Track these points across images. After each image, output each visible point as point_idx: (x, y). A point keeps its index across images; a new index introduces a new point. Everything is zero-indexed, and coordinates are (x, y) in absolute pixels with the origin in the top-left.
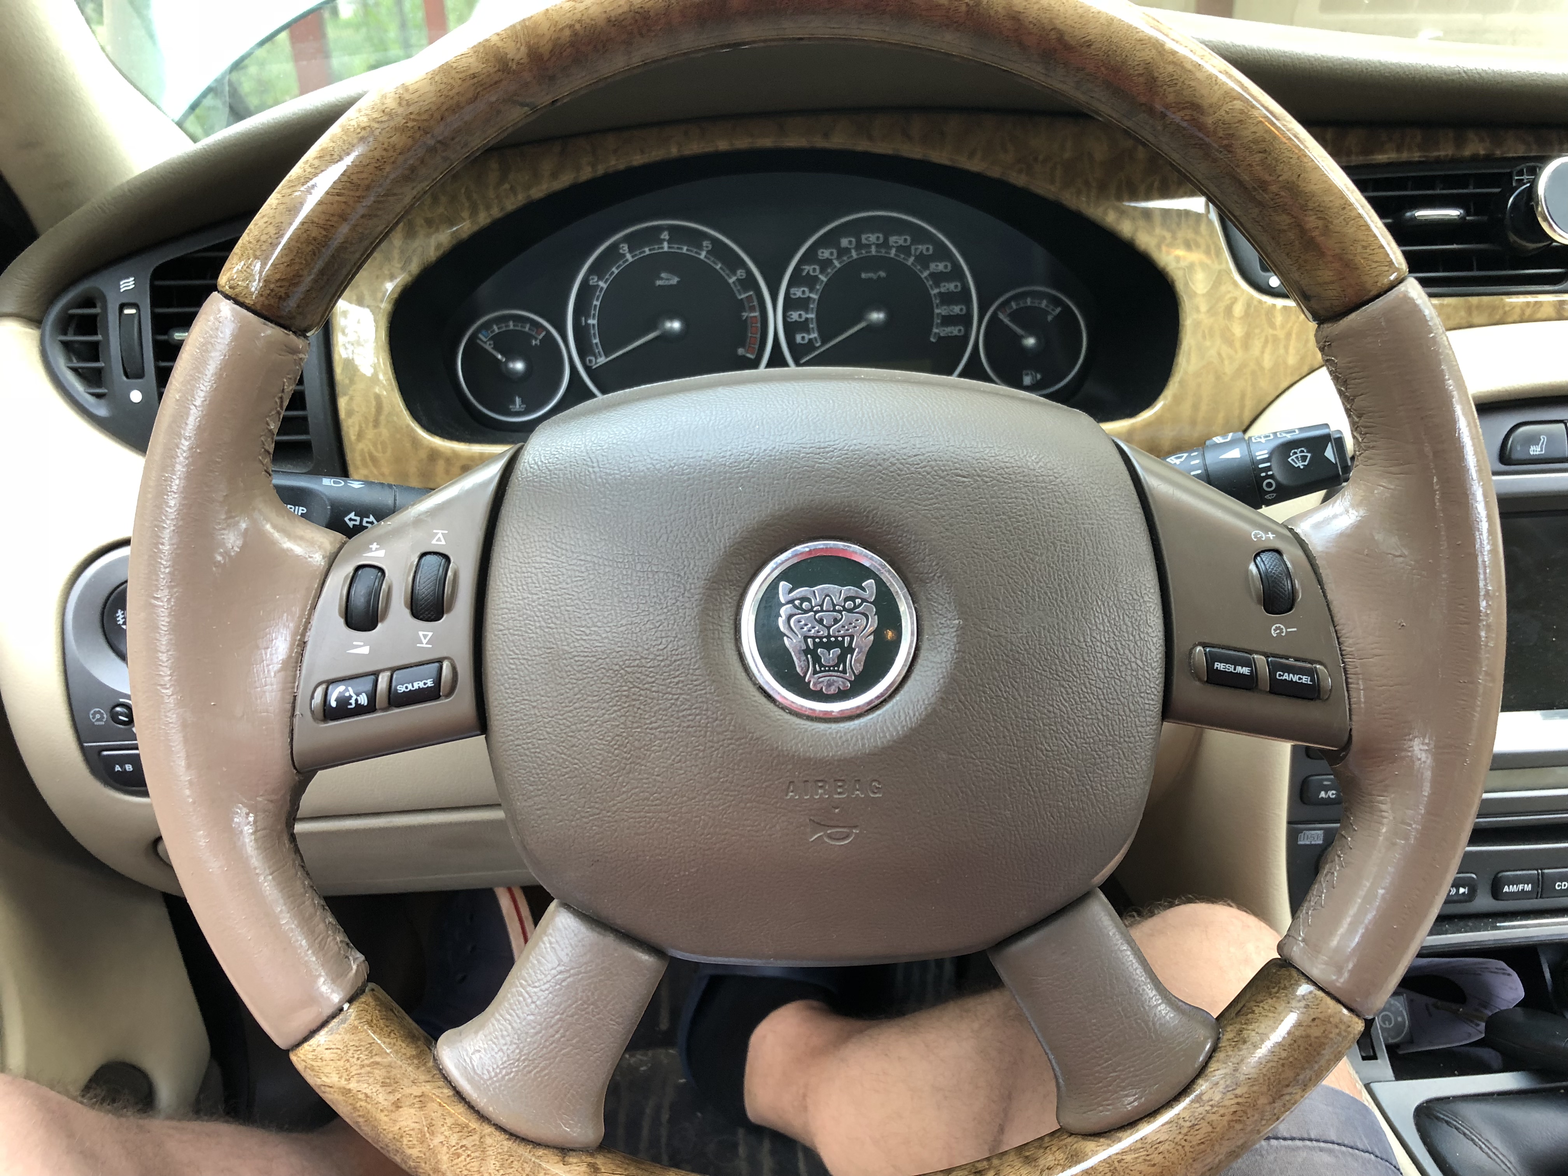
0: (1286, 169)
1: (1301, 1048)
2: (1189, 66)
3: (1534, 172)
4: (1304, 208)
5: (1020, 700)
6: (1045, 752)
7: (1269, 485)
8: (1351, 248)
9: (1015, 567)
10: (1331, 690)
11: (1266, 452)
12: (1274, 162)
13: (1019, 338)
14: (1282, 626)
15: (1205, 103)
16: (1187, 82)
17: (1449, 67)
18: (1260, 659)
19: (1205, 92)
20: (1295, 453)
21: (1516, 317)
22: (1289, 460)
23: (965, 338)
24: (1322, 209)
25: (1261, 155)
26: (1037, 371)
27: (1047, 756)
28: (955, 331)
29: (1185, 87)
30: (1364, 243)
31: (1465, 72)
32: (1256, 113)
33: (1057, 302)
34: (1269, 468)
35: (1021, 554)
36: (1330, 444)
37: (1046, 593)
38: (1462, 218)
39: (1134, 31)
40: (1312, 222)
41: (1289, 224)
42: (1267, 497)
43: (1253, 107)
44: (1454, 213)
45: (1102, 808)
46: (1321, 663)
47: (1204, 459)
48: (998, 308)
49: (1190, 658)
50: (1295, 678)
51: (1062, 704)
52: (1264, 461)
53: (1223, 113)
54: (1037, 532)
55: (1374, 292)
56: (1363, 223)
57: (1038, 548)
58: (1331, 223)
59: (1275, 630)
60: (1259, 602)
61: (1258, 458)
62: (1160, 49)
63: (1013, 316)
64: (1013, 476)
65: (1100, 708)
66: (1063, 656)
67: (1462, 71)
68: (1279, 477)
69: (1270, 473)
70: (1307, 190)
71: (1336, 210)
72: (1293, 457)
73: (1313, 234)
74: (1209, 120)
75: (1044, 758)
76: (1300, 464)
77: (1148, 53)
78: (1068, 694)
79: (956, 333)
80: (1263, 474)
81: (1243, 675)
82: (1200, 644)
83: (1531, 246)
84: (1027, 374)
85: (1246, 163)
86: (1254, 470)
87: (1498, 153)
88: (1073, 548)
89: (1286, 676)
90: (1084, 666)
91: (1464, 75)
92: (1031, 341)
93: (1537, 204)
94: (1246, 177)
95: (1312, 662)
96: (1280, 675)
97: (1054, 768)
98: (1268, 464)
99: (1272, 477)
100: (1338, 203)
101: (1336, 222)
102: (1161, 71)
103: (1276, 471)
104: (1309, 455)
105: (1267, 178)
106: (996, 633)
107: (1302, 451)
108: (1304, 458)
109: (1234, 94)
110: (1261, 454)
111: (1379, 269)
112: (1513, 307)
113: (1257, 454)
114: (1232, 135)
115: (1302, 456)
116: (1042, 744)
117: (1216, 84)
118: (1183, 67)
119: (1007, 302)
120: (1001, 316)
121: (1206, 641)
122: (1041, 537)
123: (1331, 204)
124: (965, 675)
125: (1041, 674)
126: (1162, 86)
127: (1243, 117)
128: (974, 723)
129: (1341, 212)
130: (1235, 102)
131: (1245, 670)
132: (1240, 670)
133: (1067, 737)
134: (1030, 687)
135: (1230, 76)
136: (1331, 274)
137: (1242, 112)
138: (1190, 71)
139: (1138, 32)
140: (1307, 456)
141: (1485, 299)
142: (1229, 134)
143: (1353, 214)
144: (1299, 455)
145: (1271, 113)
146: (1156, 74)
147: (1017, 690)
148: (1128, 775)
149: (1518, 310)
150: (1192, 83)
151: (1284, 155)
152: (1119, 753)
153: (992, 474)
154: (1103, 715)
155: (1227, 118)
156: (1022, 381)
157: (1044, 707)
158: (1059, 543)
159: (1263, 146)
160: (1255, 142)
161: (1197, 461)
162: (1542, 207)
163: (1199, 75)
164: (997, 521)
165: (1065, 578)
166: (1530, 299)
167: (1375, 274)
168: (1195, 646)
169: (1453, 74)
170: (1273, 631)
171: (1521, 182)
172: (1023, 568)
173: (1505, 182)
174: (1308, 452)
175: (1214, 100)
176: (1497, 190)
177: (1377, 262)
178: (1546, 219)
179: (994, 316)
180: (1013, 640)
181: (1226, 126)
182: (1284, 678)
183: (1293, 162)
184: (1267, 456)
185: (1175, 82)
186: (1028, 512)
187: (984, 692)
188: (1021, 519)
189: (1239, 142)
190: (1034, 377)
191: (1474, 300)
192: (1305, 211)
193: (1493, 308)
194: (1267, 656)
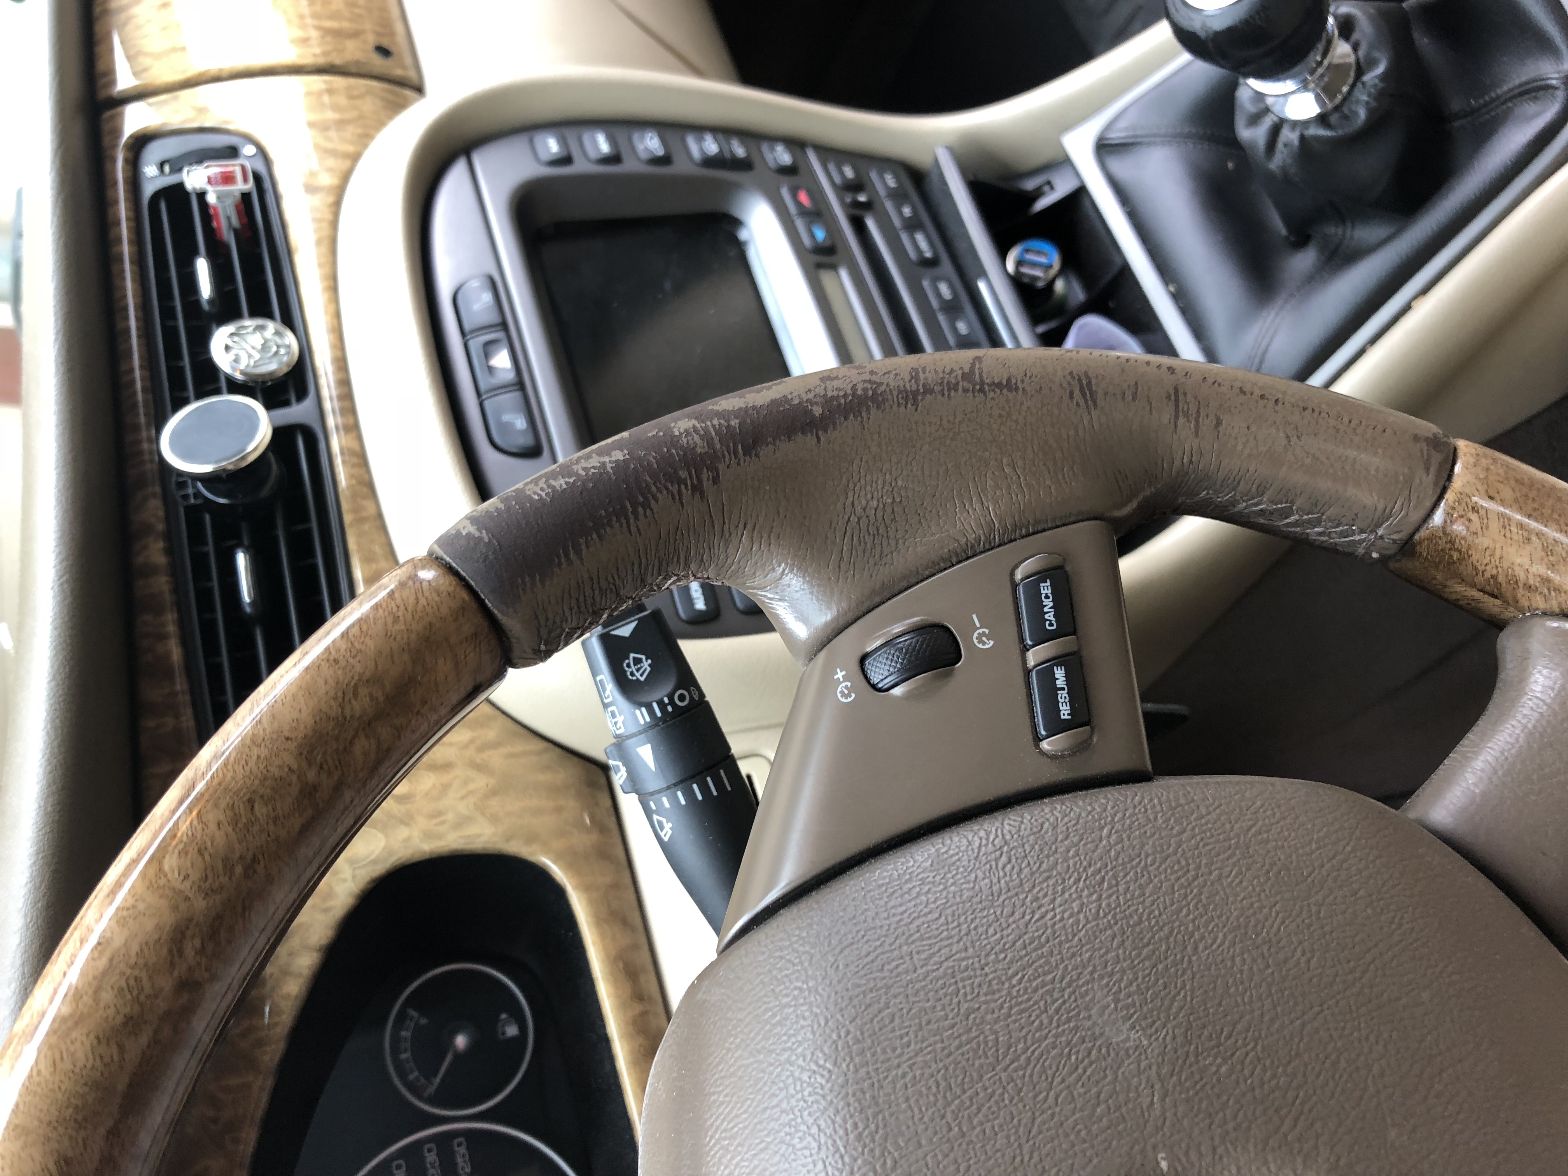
0: (278, 762)
1: (1536, 506)
2: (103, 962)
3: (183, 480)
4: (341, 722)
5: (1247, 1017)
6: (1309, 955)
7: (682, 698)
8: (399, 638)
9: (1031, 1076)
10: (1050, 554)
11: (637, 712)
12: (267, 783)
13: (459, 1057)
14: (976, 635)
15: (169, 919)
16: (133, 961)
17: (54, 597)
18: (1032, 659)
19: (149, 925)
20: (632, 674)
21: (362, 471)
22: (642, 679)
23: (469, 1134)
24: (340, 694)
25: (256, 806)
26: (497, 1020)
27: (1313, 951)
28: (461, 1152)
29: (141, 961)
30: (390, 620)
31: (59, 579)
32: (184, 827)
33: (402, 1017)
34: (661, 703)
35: (1005, 1070)
36: (613, 633)
37: (1057, 1011)
38: (247, 550)
39: (36, 1079)
40: (360, 705)
41: (367, 737)
42: (696, 697)
43: (172, 834)
44: (241, 560)
45: (1342, 843)
46: (1012, 574)
47: (659, 792)
48: (420, 1097)
49: (1062, 756)
50: (1048, 603)
51: (1223, 942)
52: (651, 712)
53: (187, 884)
54: (958, 1048)
55: (465, 595)
56: (357, 628)
57: (986, 1043)
58: (361, 675)
59: (984, 643)
60: (948, 675)
61: (648, 719)
62: (70, 1023)
63: (429, 1072)
64: (870, 1112)
65: (1201, 880)
66: (1148, 958)
67: (58, 583)
68: (669, 688)
69: (666, 700)
70: (310, 722)
71: (340, 672)
72: (638, 675)
73: (381, 699)
74: (200, 904)
75: (1317, 954)
76: (646, 664)
77: (78, 1045)
78: (1203, 938)
79: (462, 1150)
80: (670, 709)
81: (1067, 676)
82: (1037, 746)
83: (275, 467)
84: (504, 1033)
85: (271, 828)
86: (665, 721)
87: (161, 527)
88: (963, 980)
89: (1050, 616)
90: (1148, 919)
91: (64, 579)
92: (461, 1041)
93: (224, 470)
94: (296, 823)
95: (1014, 586)
96: (1051, 625)
97: (1324, 935)
98: (655, 705)
99: (671, 697)
100: (327, 672)
101: (358, 668)
102: (111, 1011)
103: (662, 692)
104: (632, 655)
105: (295, 790)
106: (1157, 1086)
107: (628, 666)
108: (637, 661)
109: (151, 872)
110: (642, 716)
111: (427, 594)
112: (350, 476)
113: (642, 722)
114: (226, 860)
115: (635, 665)
116: (1298, 963)
117: (134, 907)
118: (105, 973)
119: (412, 1088)
120: (431, 1090)
121: (1030, 737)
122: (964, 1038)
123: (332, 682)
124: (1249, 1128)
125: (1193, 990)
126: (141, 1005)
127: (193, 851)
128: (1319, 1092)
129: (343, 663)
130: (166, 867)
131: (1060, 674)
132: (1061, 682)
133: (1270, 922)
134: (1220, 1004)
135: (119, 884)
136: (441, 661)
137: (184, 853)
138: (111, 960)
139: (39, 1073)
140: (634, 658)
141: (345, 506)
142: (225, 866)
143: (343, 646)
144: (633, 668)
145: (181, 802)
146: (119, 1019)
147: (1235, 1025)
148: (1278, 814)
149: (356, 471)
150: (135, 948)
151: (255, 769)
152: (1254, 836)
153: (877, 1152)
154: (1210, 873)
155: (195, 876)
156: (513, 1039)
157: (1241, 971)
158: (964, 1006)
159: (241, 808)
160: (234, 821)
161: (665, 800)
162: (227, 464)
163: (118, 942)
164: (959, 1125)
165: (1020, 982)
166: (338, 461)
167: (437, 599)
168: (1042, 753)
169: (63, 591)
170: (987, 646)
171: (198, 494)
172: (1028, 1060)
173: (194, 513)
174: (628, 658)
175: (164, 903)
176: (207, 517)
177: (417, 599)
178: (243, 458)
179: (431, 1101)
180: (1156, 1052)
181: (210, 875)
182: (1052, 618)
183: (264, 752)
184: (644, 709)
185: (132, 982)
186: (927, 1071)
187: (1262, 1083)
188: (943, 1084)
189: (237, 846)
190: (507, 1023)
191: (348, 518)
192: (345, 718)
193: (355, 495)
194: (1025, 649)
